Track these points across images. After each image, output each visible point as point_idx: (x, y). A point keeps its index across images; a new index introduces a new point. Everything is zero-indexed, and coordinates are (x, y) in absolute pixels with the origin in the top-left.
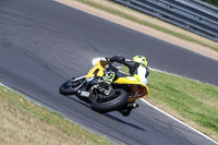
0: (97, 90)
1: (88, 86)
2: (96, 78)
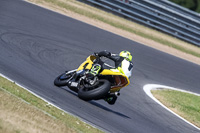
0: (85, 80)
2: (85, 70)
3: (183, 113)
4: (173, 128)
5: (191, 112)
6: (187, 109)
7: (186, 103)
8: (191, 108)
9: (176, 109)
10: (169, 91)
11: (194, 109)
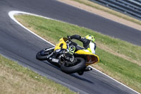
0: (64, 58)
1: (57, 55)
2: (62, 50)
3: (36, 31)
4: (30, 42)
5: (43, 30)
6: (40, 28)
7: (38, 24)
8: (42, 28)
9: (31, 28)
10: (26, 16)
11: (44, 28)
